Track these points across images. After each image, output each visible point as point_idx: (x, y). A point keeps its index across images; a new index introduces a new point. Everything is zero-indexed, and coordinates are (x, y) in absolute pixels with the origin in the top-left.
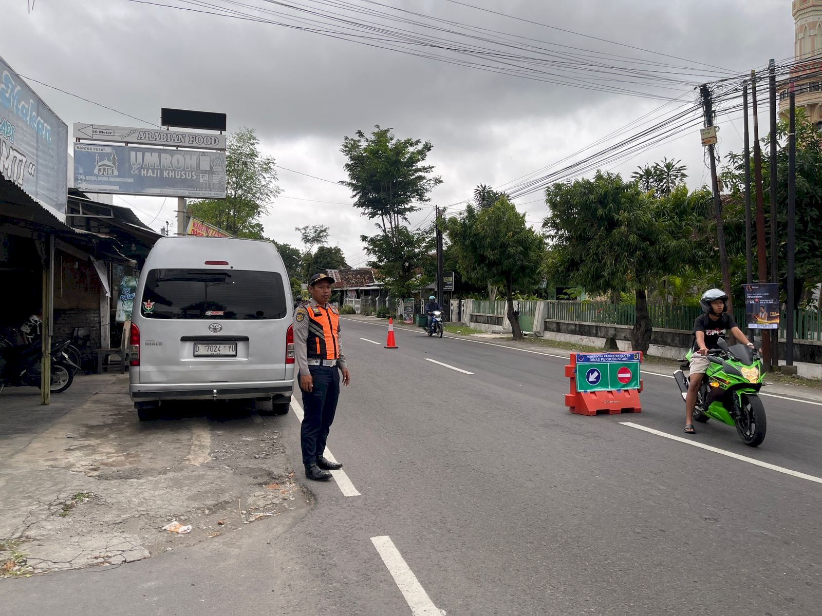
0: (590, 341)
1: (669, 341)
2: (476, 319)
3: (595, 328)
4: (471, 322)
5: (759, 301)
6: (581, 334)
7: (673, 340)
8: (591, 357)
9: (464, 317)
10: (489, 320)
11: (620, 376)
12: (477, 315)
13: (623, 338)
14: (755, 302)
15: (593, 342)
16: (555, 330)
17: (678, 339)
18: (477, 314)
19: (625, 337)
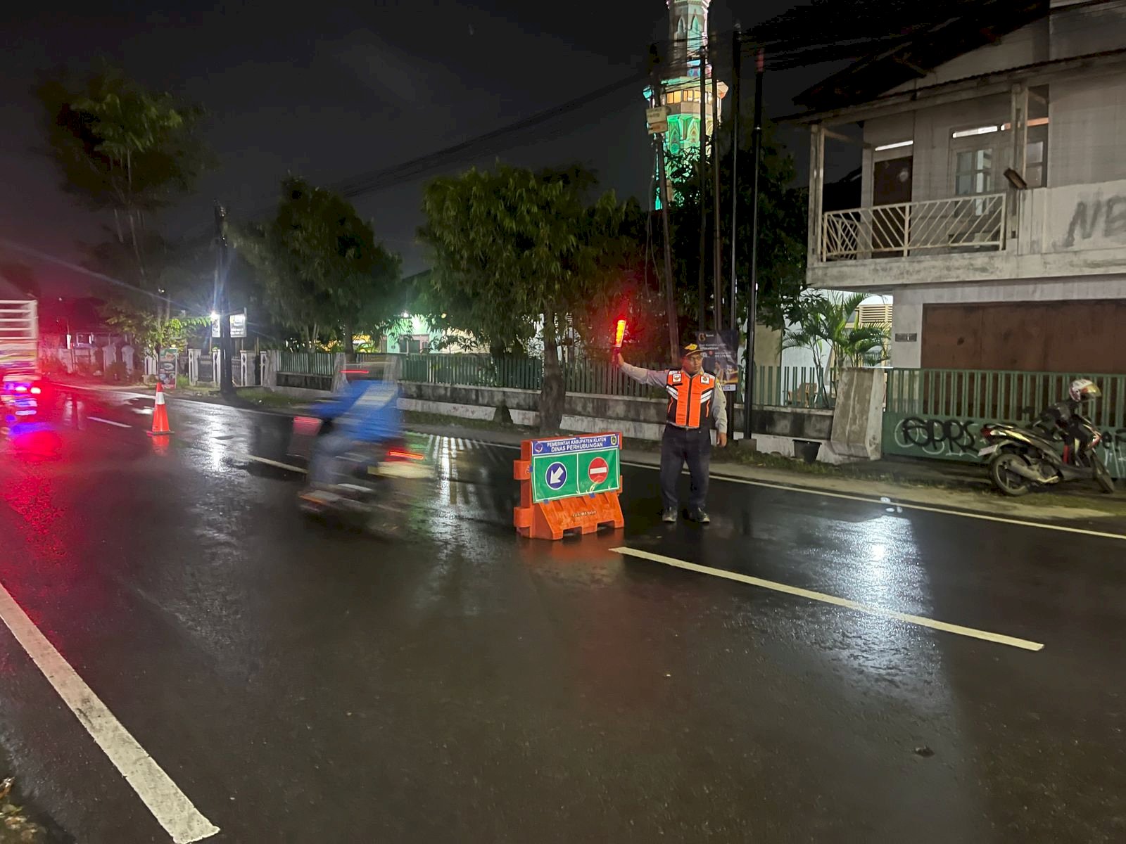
0: (467, 410)
1: (579, 408)
2: (287, 380)
3: (474, 392)
4: (278, 385)
5: (714, 354)
6: (455, 402)
7: (584, 407)
8: (553, 444)
9: (266, 378)
10: (308, 382)
11: (593, 471)
12: (287, 376)
13: (515, 406)
14: (708, 355)
15: (473, 412)
16: (415, 395)
17: (591, 405)
18: (289, 374)
19: (518, 404)
